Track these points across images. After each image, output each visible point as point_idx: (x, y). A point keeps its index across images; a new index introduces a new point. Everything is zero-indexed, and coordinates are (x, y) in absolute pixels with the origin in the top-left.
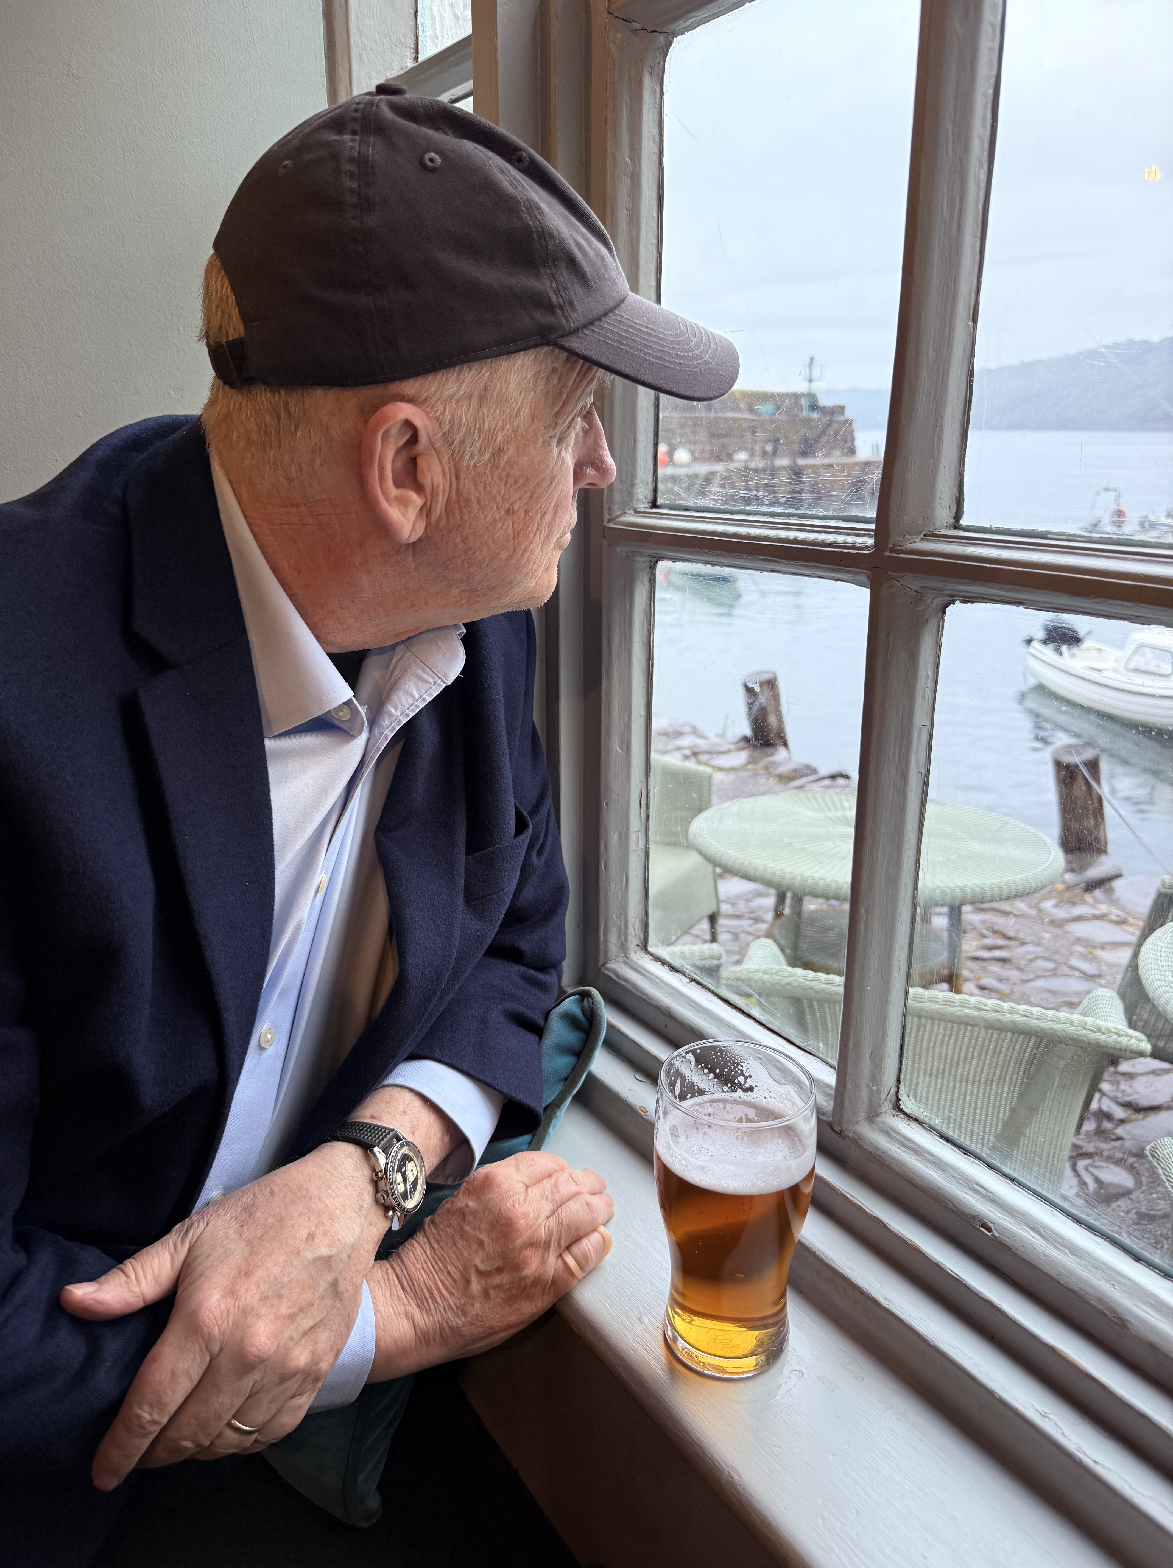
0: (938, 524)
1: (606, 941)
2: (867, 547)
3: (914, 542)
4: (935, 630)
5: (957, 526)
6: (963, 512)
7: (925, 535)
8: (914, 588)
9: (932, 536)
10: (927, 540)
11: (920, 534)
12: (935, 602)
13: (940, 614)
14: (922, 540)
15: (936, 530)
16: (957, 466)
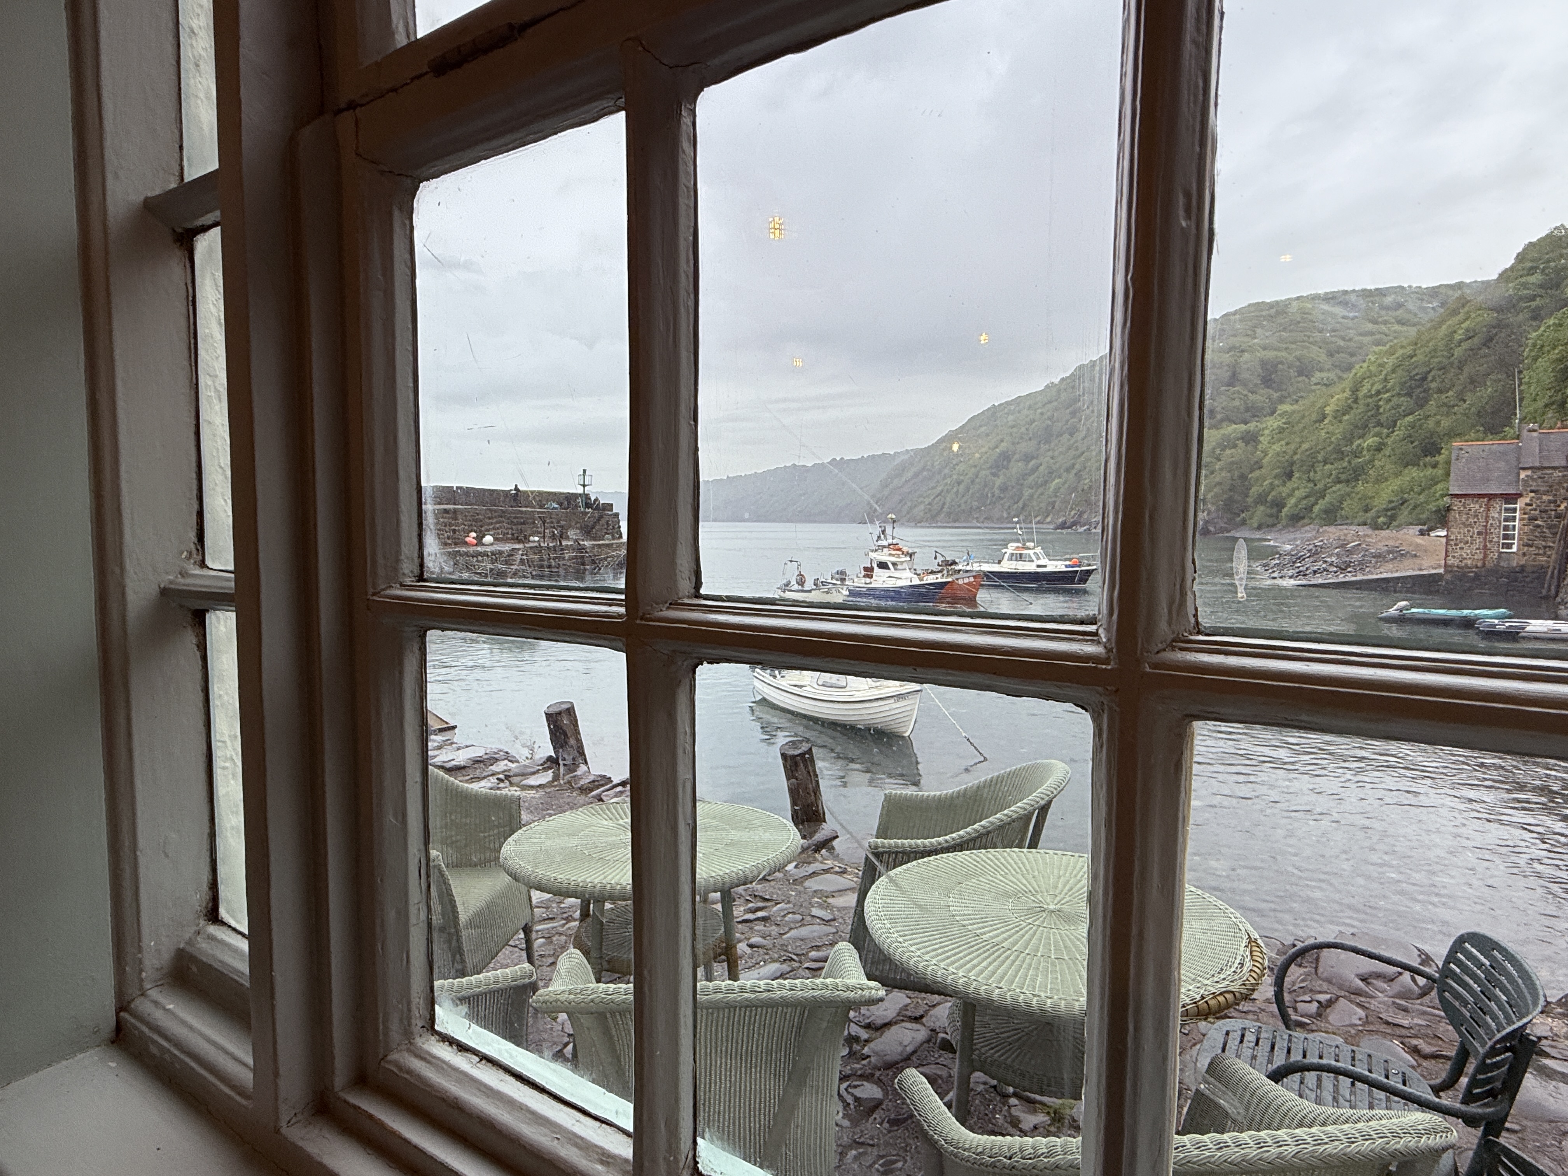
0: (680, 595)
1: (386, 1028)
2: (620, 616)
3: (661, 610)
4: (688, 687)
5: (698, 596)
6: (701, 583)
7: (670, 604)
8: (665, 652)
9: (676, 605)
10: (673, 609)
11: (666, 603)
12: (685, 663)
13: (691, 675)
14: (668, 608)
15: (679, 599)
16: (692, 542)
